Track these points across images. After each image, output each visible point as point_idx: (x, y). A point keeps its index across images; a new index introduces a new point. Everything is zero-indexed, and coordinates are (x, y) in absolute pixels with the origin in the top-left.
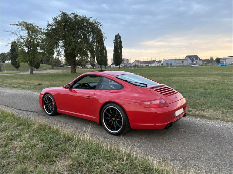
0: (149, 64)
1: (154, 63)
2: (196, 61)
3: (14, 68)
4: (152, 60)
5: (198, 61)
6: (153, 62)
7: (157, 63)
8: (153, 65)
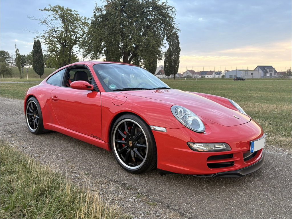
0: (206, 75)
1: (212, 74)
2: (270, 73)
3: (36, 74)
4: (210, 70)
5: (273, 73)
6: (211, 72)
7: (216, 75)
8: (210, 76)
